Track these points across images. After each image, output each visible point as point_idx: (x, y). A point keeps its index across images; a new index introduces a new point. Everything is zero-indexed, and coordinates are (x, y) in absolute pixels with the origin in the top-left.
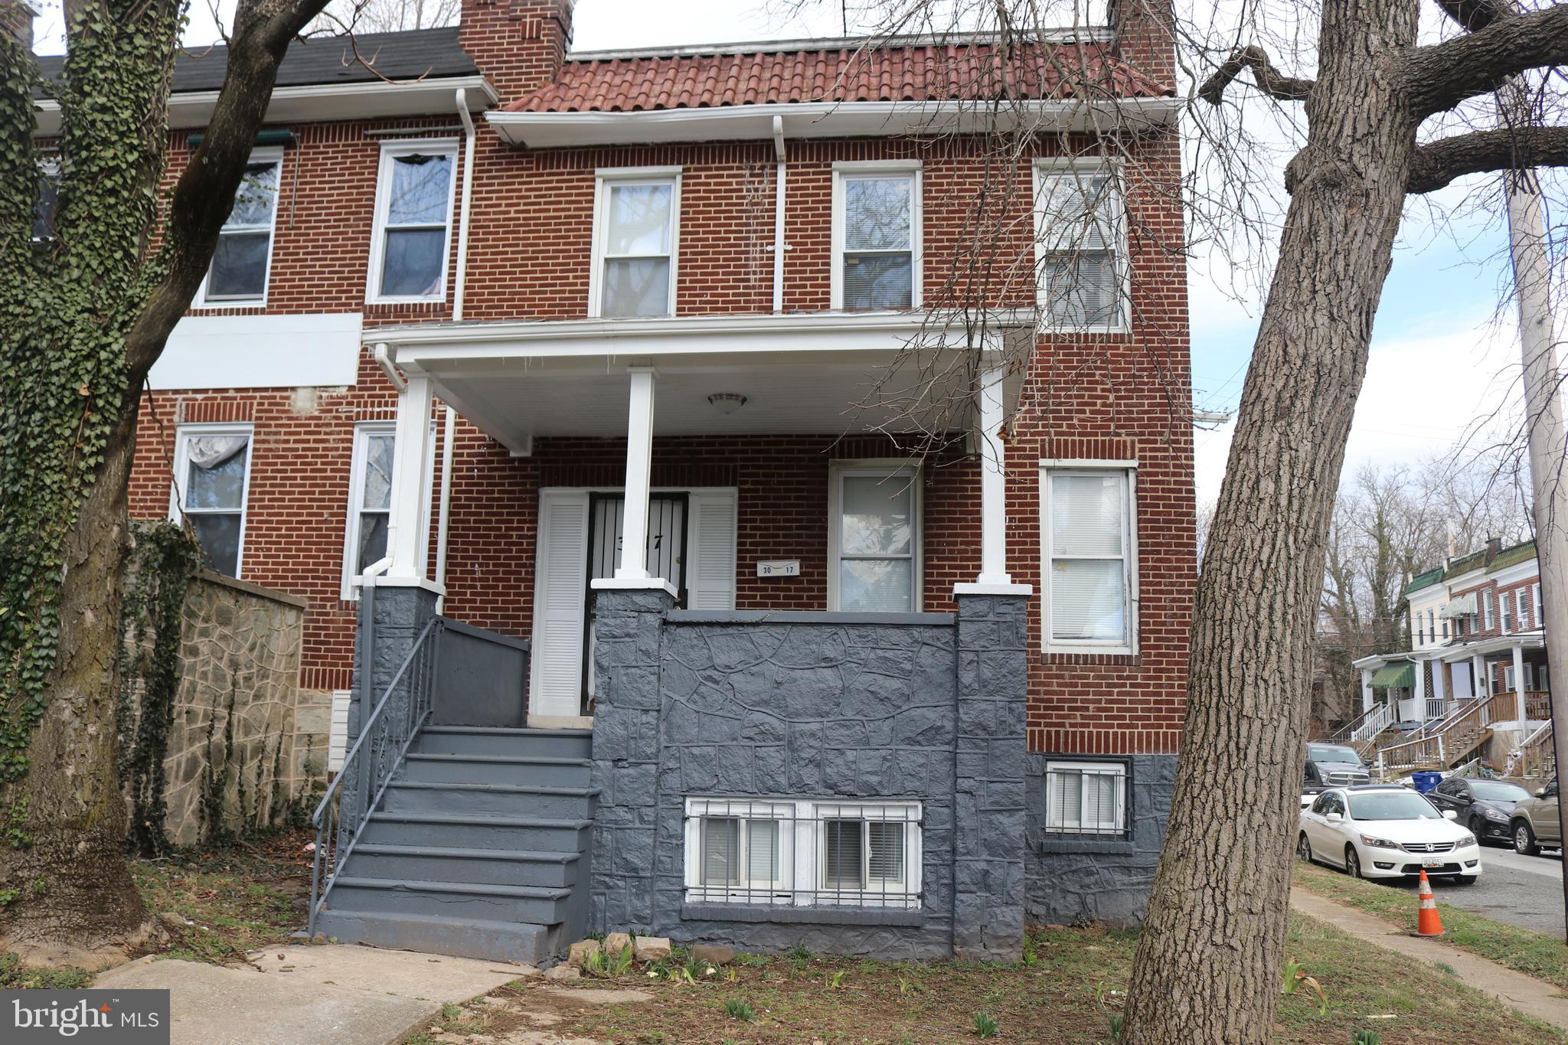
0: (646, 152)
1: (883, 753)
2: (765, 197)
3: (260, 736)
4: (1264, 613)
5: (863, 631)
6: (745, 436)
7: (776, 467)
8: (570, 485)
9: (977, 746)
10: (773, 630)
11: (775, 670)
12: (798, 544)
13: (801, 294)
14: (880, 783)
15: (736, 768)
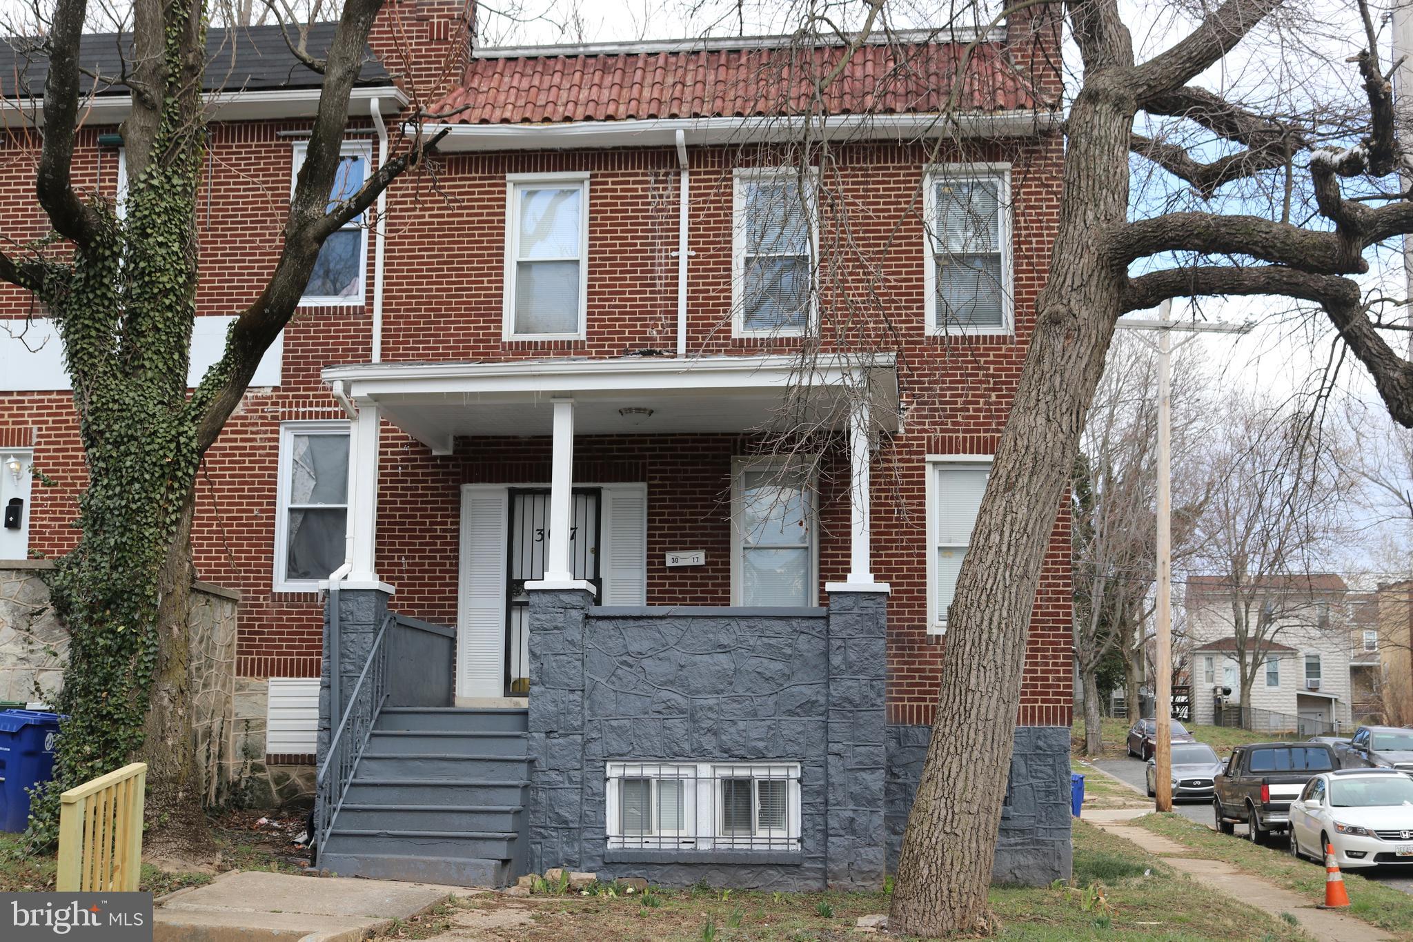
0: (555, 157)
1: (768, 723)
2: (669, 203)
3: (208, 721)
4: (986, 623)
5: (751, 623)
6: (654, 435)
7: (683, 464)
8: (490, 481)
9: (845, 717)
10: (677, 622)
11: (678, 655)
12: (703, 535)
13: (704, 298)
14: (766, 747)
15: (647, 736)
